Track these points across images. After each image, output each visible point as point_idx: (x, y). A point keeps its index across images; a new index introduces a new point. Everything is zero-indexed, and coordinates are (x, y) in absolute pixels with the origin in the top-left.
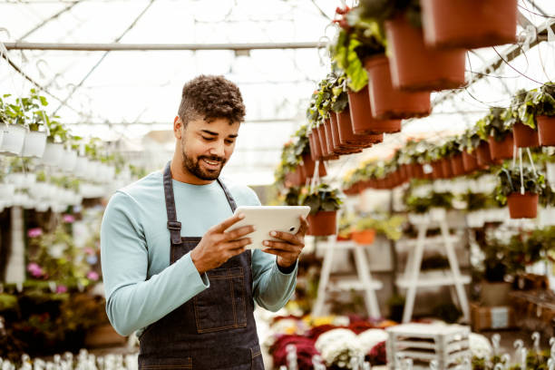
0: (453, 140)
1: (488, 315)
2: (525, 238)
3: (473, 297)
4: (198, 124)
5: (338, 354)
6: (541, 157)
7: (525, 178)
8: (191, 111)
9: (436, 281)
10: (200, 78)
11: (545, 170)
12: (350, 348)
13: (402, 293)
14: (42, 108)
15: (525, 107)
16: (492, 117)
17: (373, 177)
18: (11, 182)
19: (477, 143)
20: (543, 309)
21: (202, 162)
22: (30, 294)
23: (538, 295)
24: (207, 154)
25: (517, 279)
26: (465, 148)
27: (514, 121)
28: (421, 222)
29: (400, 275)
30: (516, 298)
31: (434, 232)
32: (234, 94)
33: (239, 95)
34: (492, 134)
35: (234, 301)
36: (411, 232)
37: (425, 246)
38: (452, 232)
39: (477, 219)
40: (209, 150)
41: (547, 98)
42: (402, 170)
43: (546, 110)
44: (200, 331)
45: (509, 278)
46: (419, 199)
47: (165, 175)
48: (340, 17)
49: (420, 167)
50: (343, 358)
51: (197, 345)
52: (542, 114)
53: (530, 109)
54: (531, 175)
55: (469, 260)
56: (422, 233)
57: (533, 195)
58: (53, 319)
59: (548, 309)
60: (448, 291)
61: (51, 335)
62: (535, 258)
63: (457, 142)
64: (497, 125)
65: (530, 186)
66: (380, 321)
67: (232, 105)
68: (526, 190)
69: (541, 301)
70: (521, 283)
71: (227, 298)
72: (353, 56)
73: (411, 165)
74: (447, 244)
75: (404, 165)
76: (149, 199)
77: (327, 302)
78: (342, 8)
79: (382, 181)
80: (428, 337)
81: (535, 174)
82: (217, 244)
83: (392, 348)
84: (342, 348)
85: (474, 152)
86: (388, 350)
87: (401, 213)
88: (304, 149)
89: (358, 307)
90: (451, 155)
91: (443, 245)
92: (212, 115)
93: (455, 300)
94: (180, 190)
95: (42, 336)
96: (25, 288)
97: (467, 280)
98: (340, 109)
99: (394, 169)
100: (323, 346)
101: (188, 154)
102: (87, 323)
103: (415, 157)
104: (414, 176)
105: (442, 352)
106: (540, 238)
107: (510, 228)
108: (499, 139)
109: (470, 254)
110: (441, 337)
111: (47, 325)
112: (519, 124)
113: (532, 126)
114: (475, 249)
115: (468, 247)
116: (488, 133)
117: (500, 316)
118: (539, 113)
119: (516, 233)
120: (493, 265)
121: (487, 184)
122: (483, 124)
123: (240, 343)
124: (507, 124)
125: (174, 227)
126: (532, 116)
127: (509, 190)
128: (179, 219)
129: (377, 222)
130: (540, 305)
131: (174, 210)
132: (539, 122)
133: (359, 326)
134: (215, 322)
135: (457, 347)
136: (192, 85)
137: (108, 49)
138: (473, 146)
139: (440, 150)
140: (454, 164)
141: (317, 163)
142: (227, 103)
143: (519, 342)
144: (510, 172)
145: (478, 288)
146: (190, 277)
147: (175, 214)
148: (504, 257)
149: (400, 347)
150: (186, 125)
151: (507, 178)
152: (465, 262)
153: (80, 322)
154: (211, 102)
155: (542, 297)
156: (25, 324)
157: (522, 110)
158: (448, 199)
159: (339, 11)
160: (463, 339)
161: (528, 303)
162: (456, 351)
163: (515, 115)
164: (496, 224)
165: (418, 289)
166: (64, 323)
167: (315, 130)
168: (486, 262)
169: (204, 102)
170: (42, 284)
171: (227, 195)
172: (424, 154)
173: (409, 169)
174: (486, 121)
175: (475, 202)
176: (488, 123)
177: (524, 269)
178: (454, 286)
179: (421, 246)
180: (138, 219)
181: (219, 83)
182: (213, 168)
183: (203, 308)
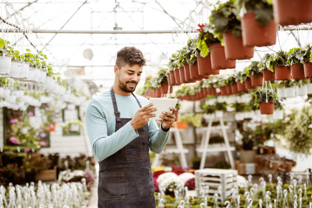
0: (232, 76)
1: (244, 167)
2: (264, 127)
3: (236, 158)
4: (126, 67)
5: (169, 184)
6: (274, 85)
7: (268, 95)
8: (122, 62)
9: (216, 149)
10: (125, 48)
11: (276, 91)
12: (175, 181)
13: (199, 155)
14: (45, 60)
15: (269, 62)
16: (252, 66)
17: (188, 94)
18: (15, 95)
19: (245, 78)
20: (273, 164)
21: (128, 84)
22: (7, 153)
23: (270, 157)
24: (130, 81)
25: (259, 148)
26: (239, 81)
27: (264, 68)
28: (210, 118)
29: (198, 146)
30: (259, 158)
31: (216, 124)
32: (140, 54)
33: (142, 54)
34: (252, 74)
35: (142, 147)
36: (204, 123)
37: (211, 130)
38: (225, 124)
39: (240, 117)
40: (131, 79)
41: (279, 58)
42: (204, 91)
43: (279, 63)
44: (128, 160)
45: (255, 148)
46: (209, 106)
47: (111, 92)
48: (199, 28)
49: (214, 89)
50: (172, 186)
51: (126, 166)
52: (277, 65)
53: (271, 63)
54: (271, 94)
55: (234, 138)
56: (210, 124)
57: (272, 103)
58: (19, 166)
59: (276, 164)
60: (223, 154)
61: (18, 175)
62: (268, 138)
63: (235, 77)
64: (255, 70)
65: (270, 98)
66: (188, 169)
67: (140, 58)
68: (268, 100)
69: (272, 160)
70: (262, 151)
71: (139, 146)
72: (204, 43)
73: (209, 88)
74: (223, 130)
75: (205, 88)
76: (106, 102)
77: (160, 160)
78: (201, 24)
79: (193, 96)
80: (217, 175)
81: (273, 93)
82: (142, 116)
83: (198, 180)
84: (172, 182)
85: (244, 82)
86: (196, 182)
87: (199, 113)
88: (162, 80)
89: (176, 162)
90: (231, 83)
91: (221, 130)
92: (132, 63)
93: (227, 160)
94: (119, 98)
95: (13, 175)
96: (4, 150)
97: (233, 149)
98: (192, 64)
99: (200, 90)
100: (161, 181)
101: (122, 81)
102: (37, 169)
103: (212, 84)
104: (211, 94)
105: (223, 182)
106: (271, 127)
107: (256, 122)
108: (256, 76)
109: (235, 135)
110: (223, 175)
111: (16, 169)
112: (266, 70)
113: (272, 71)
114: (238, 133)
115: (234, 132)
116: (251, 73)
117: (250, 168)
118: (276, 65)
119: (259, 125)
120: (247, 141)
121: (246, 99)
122: (248, 69)
123: (144, 166)
124: (260, 70)
125: (117, 114)
126: (272, 66)
127: (260, 101)
128: (119, 110)
129: (188, 118)
130: (272, 161)
131: (116, 106)
132: (276, 69)
133: (179, 171)
134: (134, 156)
135: (231, 180)
136: (122, 51)
137: (56, 33)
138: (243, 80)
139: (226, 81)
140: (232, 88)
141: (169, 87)
142: (137, 58)
143: (262, 179)
144: (261, 92)
145: (239, 154)
146: (130, 132)
147: (117, 108)
148: (253, 137)
149: (202, 180)
150: (120, 69)
151: (259, 95)
152: (232, 140)
153: (33, 168)
154: (131, 57)
155: (273, 158)
156: (4, 168)
157: (268, 63)
158: (224, 106)
159: (199, 25)
160: (234, 176)
161: (265, 160)
162: (230, 182)
163: (264, 65)
164: (249, 120)
165: (208, 153)
166: (25, 169)
167: (172, 72)
168: (243, 140)
169: (128, 58)
170: (13, 148)
171: (137, 100)
172: (217, 83)
173: (208, 90)
174: (249, 68)
175: (239, 107)
176: (250, 69)
177: (262, 143)
178: (226, 152)
179: (210, 131)
180: (102, 110)
181: (133, 49)
182: (132, 86)
183: (129, 150)
